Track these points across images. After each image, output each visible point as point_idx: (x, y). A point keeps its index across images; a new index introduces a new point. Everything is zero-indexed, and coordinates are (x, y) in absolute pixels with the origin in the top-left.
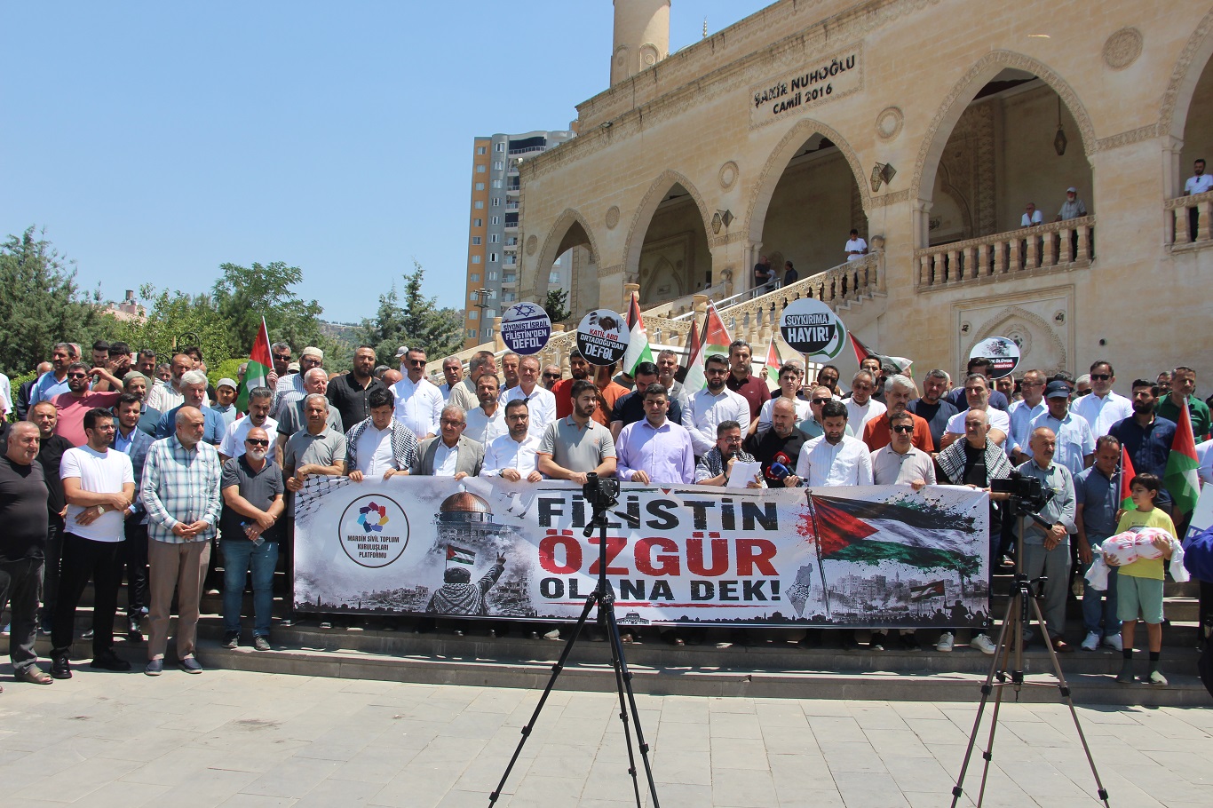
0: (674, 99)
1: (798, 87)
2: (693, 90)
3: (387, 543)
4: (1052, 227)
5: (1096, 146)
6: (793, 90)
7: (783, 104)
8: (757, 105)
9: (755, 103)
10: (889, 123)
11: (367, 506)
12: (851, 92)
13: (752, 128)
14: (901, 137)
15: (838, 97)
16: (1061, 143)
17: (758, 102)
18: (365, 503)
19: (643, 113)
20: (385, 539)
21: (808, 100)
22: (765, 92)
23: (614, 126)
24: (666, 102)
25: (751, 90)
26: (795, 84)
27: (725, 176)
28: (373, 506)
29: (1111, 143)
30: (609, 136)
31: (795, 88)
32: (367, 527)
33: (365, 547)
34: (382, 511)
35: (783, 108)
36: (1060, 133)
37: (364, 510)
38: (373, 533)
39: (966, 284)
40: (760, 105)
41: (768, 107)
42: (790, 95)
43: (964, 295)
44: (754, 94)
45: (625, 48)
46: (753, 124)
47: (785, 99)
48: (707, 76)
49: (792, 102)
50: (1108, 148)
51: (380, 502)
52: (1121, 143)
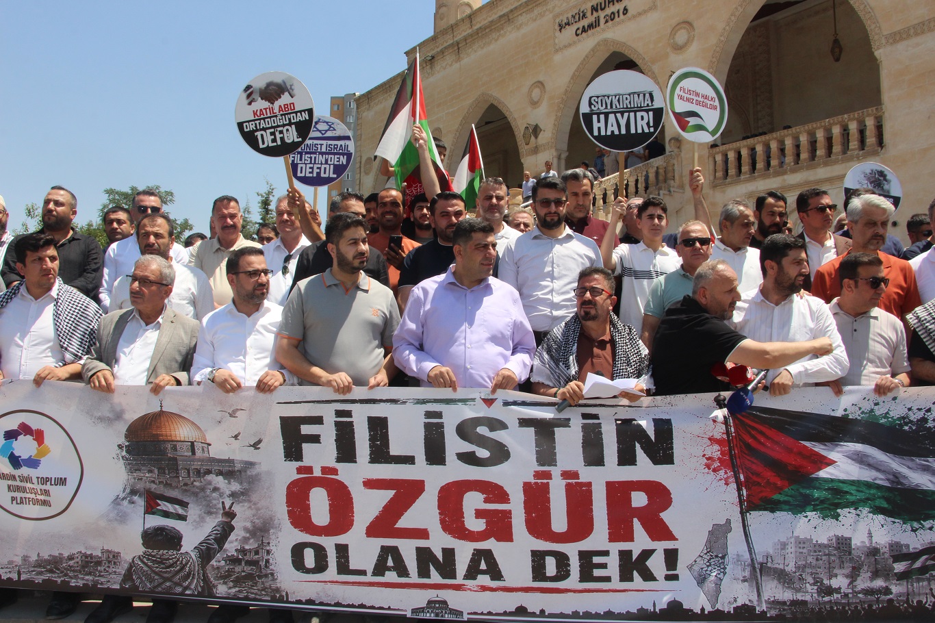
0: (487, 31)
1: (597, 11)
2: (503, 22)
3: (48, 487)
4: (840, 119)
5: (884, 41)
6: (592, 14)
7: (584, 27)
8: (560, 30)
9: (559, 28)
10: (681, 37)
11: (15, 427)
12: (645, 12)
13: (557, 51)
14: (693, 48)
15: (634, 17)
16: (837, 50)
17: (561, 27)
18: (12, 423)
19: (460, 45)
20: (45, 480)
21: (607, 22)
22: (568, 18)
23: (436, 59)
24: (480, 35)
25: (555, 17)
26: (594, 9)
27: (534, 95)
28: (25, 429)
29: (897, 37)
30: (431, 68)
31: (594, 12)
32: (15, 461)
33: (18, 489)
34: (39, 436)
35: (584, 30)
36: (836, 42)
37: (11, 435)
38: (25, 471)
39: (759, 176)
40: (563, 30)
41: (570, 31)
42: (590, 19)
43: (757, 187)
44: (557, 21)
45: (445, 6)
46: (557, 47)
47: (585, 23)
48: (516, 8)
49: (592, 24)
50: (895, 42)
51: (34, 422)
52: (909, 36)
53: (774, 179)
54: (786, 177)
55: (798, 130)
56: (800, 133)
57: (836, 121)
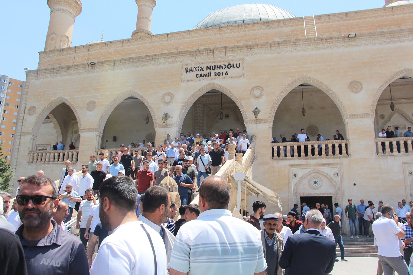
0: (136, 60)
1: (210, 69)
2: (149, 59)
5: (348, 117)
6: (207, 70)
7: (201, 74)
8: (186, 72)
9: (186, 71)
10: (257, 92)
12: (235, 77)
13: (183, 81)
14: (263, 99)
15: (229, 78)
17: (187, 71)
19: (115, 63)
21: (215, 75)
22: (191, 68)
23: (96, 65)
24: (131, 61)
25: (183, 65)
26: (208, 68)
27: (166, 99)
29: (354, 116)
30: (92, 69)
31: (208, 69)
35: (201, 75)
40: (188, 72)
41: (193, 74)
42: (205, 72)
43: (295, 163)
44: (185, 67)
45: (56, 34)
46: (183, 79)
47: (203, 73)
48: (158, 55)
49: (207, 74)
50: (353, 118)
52: (358, 117)
53: (303, 161)
54: (308, 160)
55: (314, 143)
56: (315, 144)
57: (330, 142)
